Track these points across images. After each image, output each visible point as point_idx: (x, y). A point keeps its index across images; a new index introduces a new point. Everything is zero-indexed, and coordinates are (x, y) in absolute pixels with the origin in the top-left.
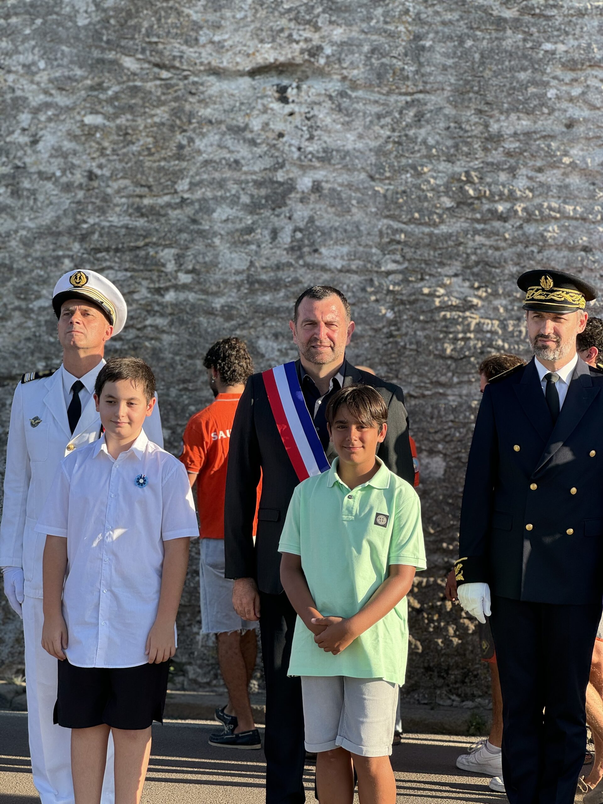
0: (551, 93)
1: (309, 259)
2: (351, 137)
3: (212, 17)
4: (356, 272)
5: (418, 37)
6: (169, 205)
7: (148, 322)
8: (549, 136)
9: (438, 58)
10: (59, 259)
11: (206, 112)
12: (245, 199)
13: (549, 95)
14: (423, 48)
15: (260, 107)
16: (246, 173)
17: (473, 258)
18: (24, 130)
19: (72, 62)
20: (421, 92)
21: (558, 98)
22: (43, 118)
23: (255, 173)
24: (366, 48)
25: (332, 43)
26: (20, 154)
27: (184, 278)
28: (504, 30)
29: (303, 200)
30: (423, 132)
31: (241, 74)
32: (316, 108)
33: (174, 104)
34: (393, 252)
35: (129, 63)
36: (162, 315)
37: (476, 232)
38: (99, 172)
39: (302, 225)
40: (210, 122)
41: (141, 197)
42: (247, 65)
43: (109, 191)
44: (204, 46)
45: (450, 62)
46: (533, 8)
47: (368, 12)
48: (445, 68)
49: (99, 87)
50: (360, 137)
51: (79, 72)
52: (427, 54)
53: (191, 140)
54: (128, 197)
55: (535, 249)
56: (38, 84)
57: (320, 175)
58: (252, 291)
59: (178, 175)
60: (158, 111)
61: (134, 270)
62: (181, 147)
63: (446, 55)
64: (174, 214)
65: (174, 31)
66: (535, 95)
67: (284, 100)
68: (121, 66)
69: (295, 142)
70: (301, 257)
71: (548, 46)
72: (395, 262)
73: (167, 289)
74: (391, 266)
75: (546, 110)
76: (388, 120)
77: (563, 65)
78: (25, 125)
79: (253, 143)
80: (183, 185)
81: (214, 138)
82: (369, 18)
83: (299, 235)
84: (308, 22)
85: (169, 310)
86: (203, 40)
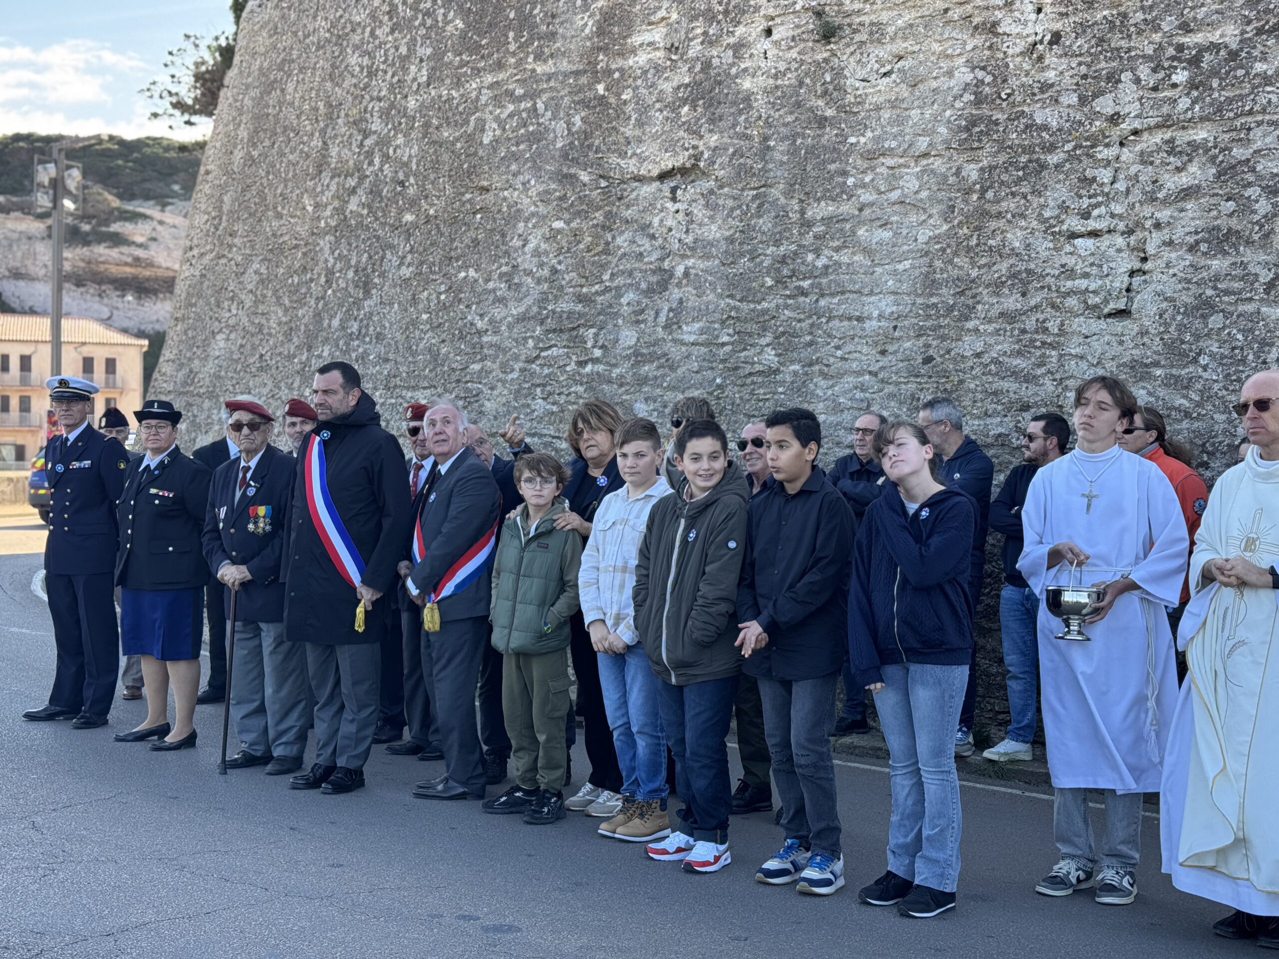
0: (850, 181)
1: (675, 335)
2: (714, 228)
3: (638, 132)
4: (702, 345)
5: (766, 139)
6: (597, 293)
7: (573, 389)
8: (844, 219)
9: (777, 156)
10: (525, 339)
11: (628, 214)
12: (644, 286)
13: (848, 183)
14: (769, 147)
15: (659, 206)
16: (646, 263)
17: (781, 329)
18: (520, 236)
19: (550, 178)
20: (764, 186)
21: (855, 185)
22: (530, 225)
23: (651, 263)
24: (731, 150)
25: (708, 148)
26: (515, 255)
27: (598, 353)
28: (824, 127)
29: (679, 285)
30: (761, 221)
31: (652, 179)
32: (694, 205)
33: (607, 208)
34: (728, 327)
35: (584, 177)
36: (581, 384)
37: (787, 306)
38: (559, 267)
39: (674, 306)
40: (627, 221)
41: (582, 286)
42: (655, 173)
43: (564, 283)
44: (631, 158)
45: (785, 159)
46: (844, 107)
47: (735, 119)
48: (782, 163)
49: (563, 198)
50: (720, 228)
51: (553, 186)
52: (770, 153)
53: (614, 238)
54: (574, 287)
55: (824, 320)
56: (531, 197)
57: (690, 262)
58: (637, 363)
59: (603, 267)
60: (597, 215)
61: (568, 347)
62: (607, 243)
63: (782, 153)
64: (600, 299)
65: (613, 147)
66: (838, 184)
67: (674, 199)
68: (577, 179)
69: (678, 236)
70: (670, 333)
71: (852, 140)
72: (729, 335)
73: (586, 362)
74: (726, 339)
75: (845, 197)
76: (738, 212)
77: (861, 155)
78: (520, 232)
79: (653, 237)
80: (606, 277)
81: (627, 235)
82: (734, 126)
83: (671, 315)
84: (695, 133)
85: (585, 380)
86: (630, 153)
